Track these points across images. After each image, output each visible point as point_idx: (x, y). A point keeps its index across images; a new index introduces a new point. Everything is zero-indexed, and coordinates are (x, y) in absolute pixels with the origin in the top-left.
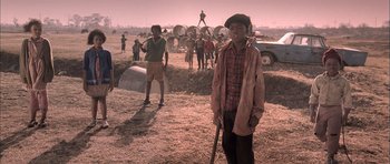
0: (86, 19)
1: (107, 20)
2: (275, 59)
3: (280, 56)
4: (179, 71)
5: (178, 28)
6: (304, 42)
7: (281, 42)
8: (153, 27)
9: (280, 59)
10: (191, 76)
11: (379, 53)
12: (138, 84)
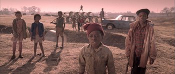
0: (29, 9)
1: (39, 9)
2: (114, 27)
3: (116, 26)
4: (71, 32)
5: (71, 13)
6: (127, 19)
7: (117, 19)
8: (59, 12)
9: (116, 27)
10: (77, 34)
11: (159, 24)
12: (53, 38)
